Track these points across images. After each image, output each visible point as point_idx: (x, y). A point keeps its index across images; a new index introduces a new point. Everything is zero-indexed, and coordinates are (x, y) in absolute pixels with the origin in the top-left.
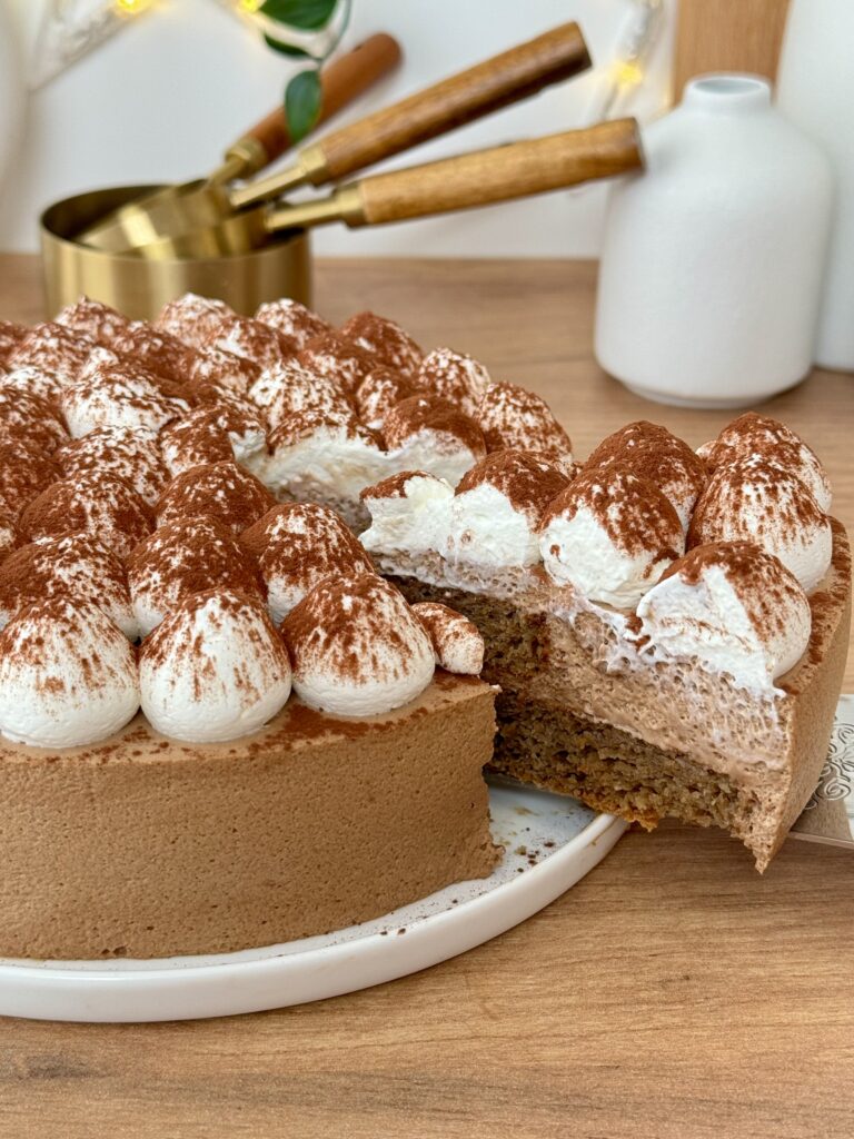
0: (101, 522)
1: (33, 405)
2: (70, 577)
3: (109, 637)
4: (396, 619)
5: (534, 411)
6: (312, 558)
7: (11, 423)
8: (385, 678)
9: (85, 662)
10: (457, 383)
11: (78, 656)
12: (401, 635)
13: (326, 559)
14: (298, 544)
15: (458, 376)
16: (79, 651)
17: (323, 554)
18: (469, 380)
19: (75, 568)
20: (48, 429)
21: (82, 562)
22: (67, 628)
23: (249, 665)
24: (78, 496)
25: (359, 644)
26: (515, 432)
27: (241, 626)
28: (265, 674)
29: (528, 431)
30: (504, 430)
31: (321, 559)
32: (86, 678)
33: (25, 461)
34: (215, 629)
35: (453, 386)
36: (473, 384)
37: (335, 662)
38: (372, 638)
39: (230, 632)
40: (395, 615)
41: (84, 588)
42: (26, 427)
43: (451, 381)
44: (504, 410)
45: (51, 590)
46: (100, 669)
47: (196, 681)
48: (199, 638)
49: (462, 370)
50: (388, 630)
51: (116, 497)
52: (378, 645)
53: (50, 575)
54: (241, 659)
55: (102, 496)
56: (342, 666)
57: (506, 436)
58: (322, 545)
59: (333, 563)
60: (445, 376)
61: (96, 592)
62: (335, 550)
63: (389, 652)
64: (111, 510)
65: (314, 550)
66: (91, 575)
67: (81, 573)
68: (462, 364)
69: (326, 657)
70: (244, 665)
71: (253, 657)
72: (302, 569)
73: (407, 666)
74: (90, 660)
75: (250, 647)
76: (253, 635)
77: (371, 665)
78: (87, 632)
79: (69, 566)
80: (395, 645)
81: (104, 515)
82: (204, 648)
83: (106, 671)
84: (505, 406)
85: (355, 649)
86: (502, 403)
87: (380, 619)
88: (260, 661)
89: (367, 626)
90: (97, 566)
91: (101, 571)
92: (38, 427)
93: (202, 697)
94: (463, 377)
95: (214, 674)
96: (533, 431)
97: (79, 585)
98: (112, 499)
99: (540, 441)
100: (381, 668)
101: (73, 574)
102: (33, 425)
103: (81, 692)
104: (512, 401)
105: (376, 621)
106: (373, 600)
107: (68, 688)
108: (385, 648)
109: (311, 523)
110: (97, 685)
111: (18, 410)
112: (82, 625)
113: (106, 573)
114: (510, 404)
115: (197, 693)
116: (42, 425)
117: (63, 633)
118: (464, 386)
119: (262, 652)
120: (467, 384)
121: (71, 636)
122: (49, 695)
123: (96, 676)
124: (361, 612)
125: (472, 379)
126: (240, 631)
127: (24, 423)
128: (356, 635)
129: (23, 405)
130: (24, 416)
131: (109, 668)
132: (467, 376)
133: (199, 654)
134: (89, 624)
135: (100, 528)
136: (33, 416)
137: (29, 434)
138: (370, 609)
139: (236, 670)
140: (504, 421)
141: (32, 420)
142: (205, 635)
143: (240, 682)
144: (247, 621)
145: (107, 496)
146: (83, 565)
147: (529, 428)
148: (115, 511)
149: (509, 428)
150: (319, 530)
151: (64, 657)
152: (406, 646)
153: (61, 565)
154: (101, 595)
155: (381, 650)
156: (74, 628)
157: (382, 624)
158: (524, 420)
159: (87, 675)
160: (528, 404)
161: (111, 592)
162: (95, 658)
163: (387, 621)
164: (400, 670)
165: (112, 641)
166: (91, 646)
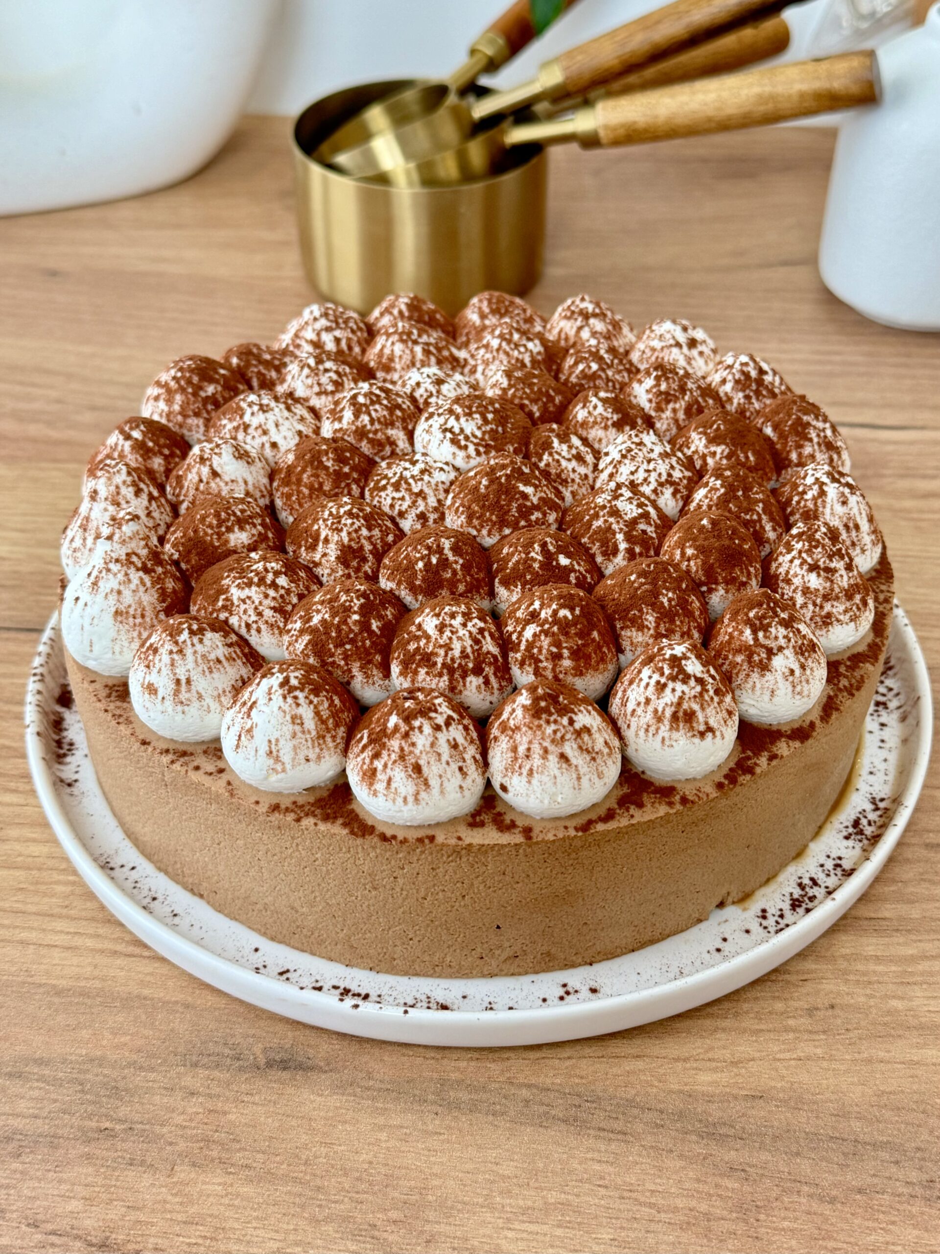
0: (327, 551)
1: (385, 413)
2: (239, 599)
3: (210, 668)
4: (427, 753)
5: (822, 573)
6: (427, 660)
7: (359, 424)
8: (394, 801)
9: (178, 682)
10: (810, 505)
11: (175, 674)
12: (425, 769)
13: (439, 665)
14: (423, 643)
15: (815, 499)
16: (177, 671)
17: (440, 660)
18: (824, 507)
19: (246, 592)
20: (388, 438)
21: (254, 588)
22: (175, 649)
23: (282, 742)
24: (321, 522)
25: (383, 762)
26: (793, 587)
27: (286, 707)
28: (296, 754)
29: (806, 591)
30: (783, 581)
31: (435, 663)
32: (175, 695)
33: (327, 468)
34: (266, 701)
35: (805, 506)
36: (828, 511)
37: (362, 767)
38: (395, 762)
39: (276, 709)
40: (428, 749)
41: (245, 612)
42: (369, 431)
43: (806, 500)
44: (791, 561)
45: (220, 603)
46: (189, 691)
47: (240, 736)
48: (255, 703)
49: (822, 493)
50: (413, 761)
51: (349, 533)
52: (397, 770)
53: (226, 591)
54: (277, 735)
55: (337, 529)
56: (364, 774)
57: (783, 588)
58: (442, 652)
59: (445, 671)
60: (804, 492)
61: (254, 618)
62: (453, 660)
63: (405, 780)
64: (340, 543)
65: (433, 654)
66: (257, 603)
67: (249, 598)
68: (825, 488)
69: (359, 759)
70: (277, 740)
71: (289, 737)
72: (414, 666)
73: (420, 797)
74: (183, 682)
75: (288, 728)
76: (296, 720)
77: (385, 784)
78: (190, 657)
79: (243, 589)
80: (414, 776)
81: (332, 546)
82: (254, 712)
83: (195, 694)
84: (794, 558)
85: (378, 764)
86: (794, 553)
87: (412, 748)
88: (295, 742)
89: (397, 749)
90: (266, 596)
91: (268, 602)
92: (380, 434)
93: (239, 750)
94: (819, 501)
95: (252, 737)
96: (811, 593)
97: (243, 607)
98: (344, 534)
99: (815, 605)
100: (393, 790)
101: (243, 597)
102: (376, 432)
103: (168, 703)
104: (804, 555)
105: (406, 748)
106: (412, 728)
107: (160, 697)
108: (403, 775)
109: (441, 628)
110: (182, 703)
111: (370, 415)
112: (189, 651)
113: (272, 604)
114: (800, 557)
115: (238, 746)
116: (385, 434)
117: (171, 652)
118: (816, 510)
119: (299, 735)
120: (821, 509)
121: (175, 656)
122: (147, 696)
123: (184, 696)
124: (398, 735)
125: (828, 506)
126: (284, 712)
127: (369, 427)
128: (385, 753)
129: (376, 410)
130: (372, 421)
131: (198, 693)
132: (824, 501)
133: (249, 716)
134: (195, 652)
135: (325, 555)
136: (379, 422)
137: (368, 438)
138: (406, 735)
139: (270, 741)
140: (787, 572)
141: (377, 426)
142: (259, 702)
143: (271, 752)
144: (294, 705)
145: (341, 530)
146: (254, 592)
147: (808, 588)
148: (343, 545)
149: (788, 582)
150: (445, 637)
151: (165, 671)
152: (426, 780)
153: (238, 586)
154: (256, 622)
155: (399, 775)
156: (180, 651)
157: (411, 752)
158: (806, 579)
159: (177, 692)
160: (821, 563)
161: (267, 622)
162: (188, 681)
163: (417, 752)
164: (411, 799)
165: (211, 672)
166: (189, 671)
